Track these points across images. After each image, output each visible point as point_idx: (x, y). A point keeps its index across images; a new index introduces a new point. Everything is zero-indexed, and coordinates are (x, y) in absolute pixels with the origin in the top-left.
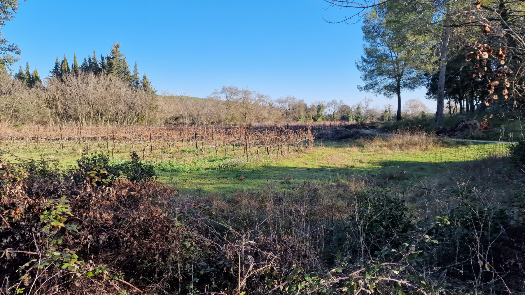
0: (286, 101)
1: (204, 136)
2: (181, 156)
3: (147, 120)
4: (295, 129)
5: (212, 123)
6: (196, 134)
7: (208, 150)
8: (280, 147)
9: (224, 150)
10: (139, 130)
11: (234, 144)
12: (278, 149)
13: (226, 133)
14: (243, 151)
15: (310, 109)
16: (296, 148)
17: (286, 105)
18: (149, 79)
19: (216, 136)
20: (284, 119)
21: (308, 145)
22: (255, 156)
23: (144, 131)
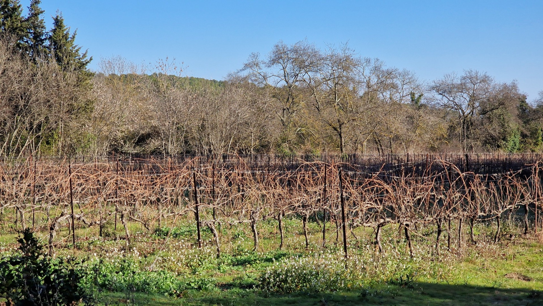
0: (461, 88)
1: (217, 190)
2: (155, 246)
3: (60, 144)
4: (490, 172)
5: (240, 152)
6: (196, 184)
7: (229, 232)
8: (444, 225)
9: (275, 230)
10: (40, 170)
11: (308, 214)
12: (439, 232)
13: (281, 181)
14: (334, 235)
15: (535, 112)
16: (495, 228)
17: (463, 100)
18: (69, 26)
19: (253, 192)
20: (455, 141)
21: (532, 221)
22: (368, 252)
23: (53, 174)
